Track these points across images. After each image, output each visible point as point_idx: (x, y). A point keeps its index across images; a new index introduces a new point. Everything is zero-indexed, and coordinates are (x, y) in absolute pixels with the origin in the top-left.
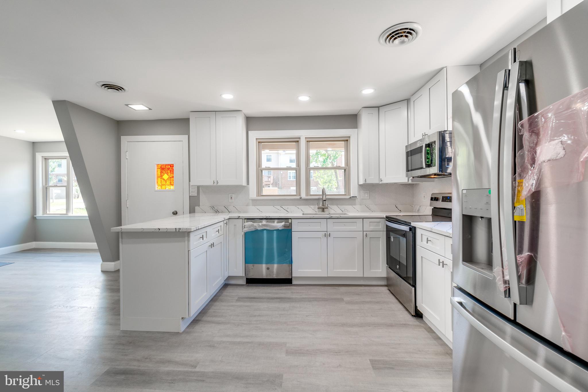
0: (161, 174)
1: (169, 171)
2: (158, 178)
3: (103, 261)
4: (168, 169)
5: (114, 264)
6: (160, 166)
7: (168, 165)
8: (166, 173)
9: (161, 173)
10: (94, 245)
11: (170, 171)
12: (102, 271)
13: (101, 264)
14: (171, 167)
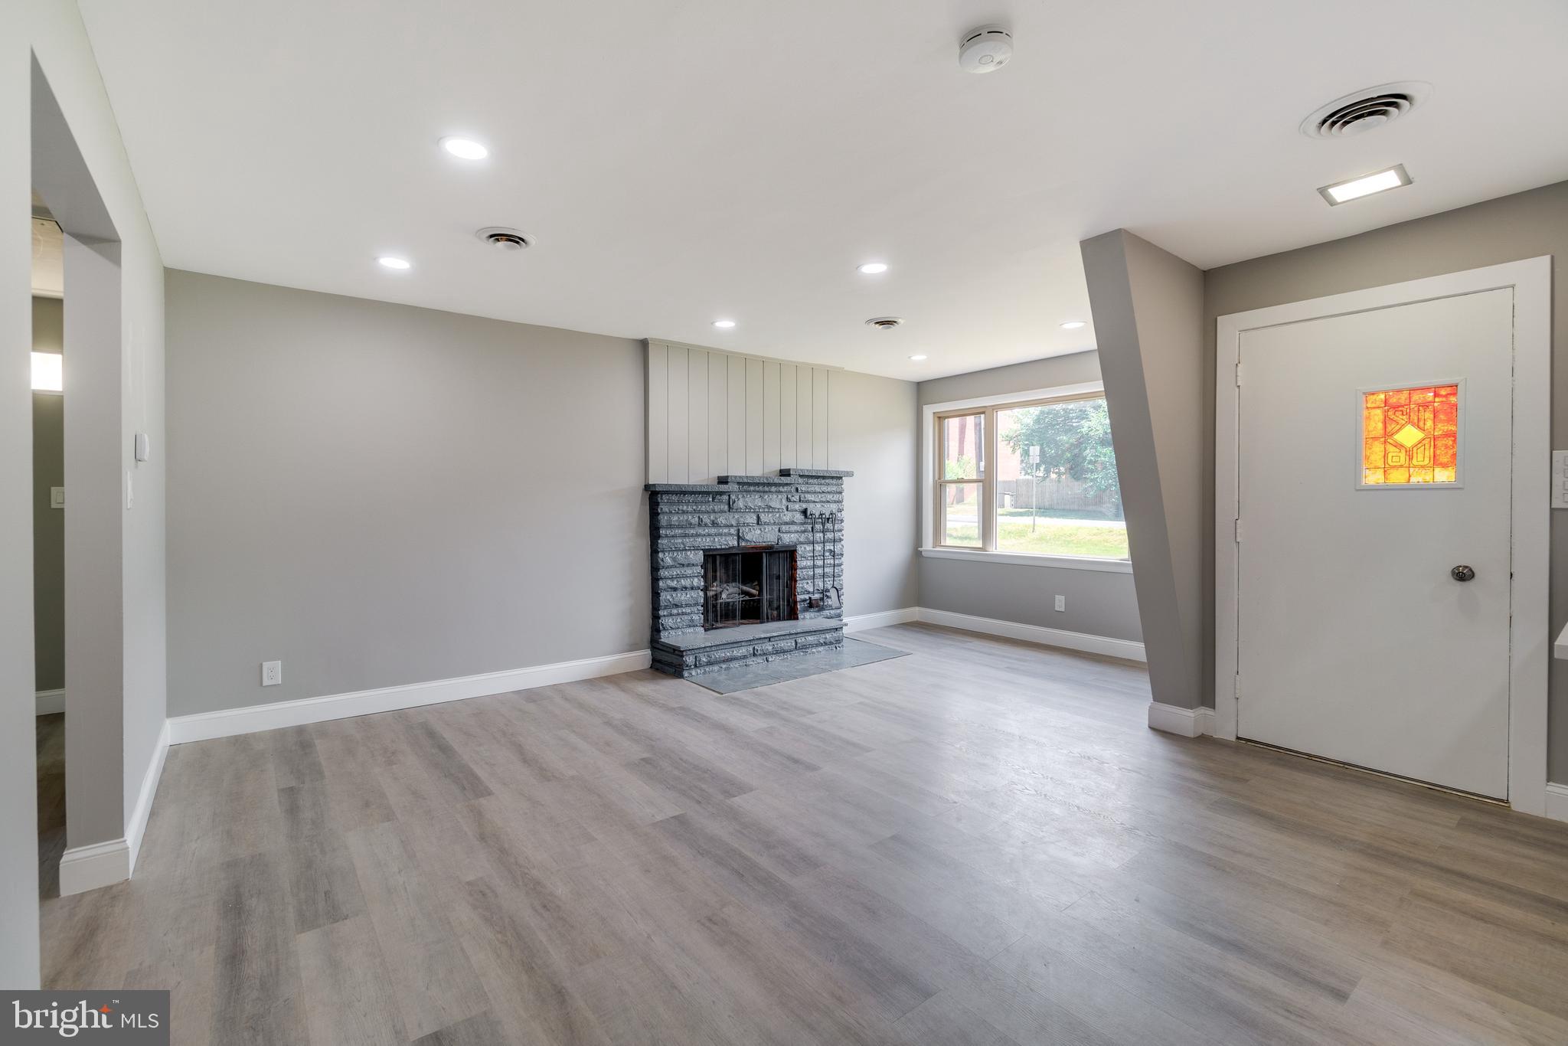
0: (1385, 427)
1: (1429, 415)
2: (1370, 441)
3: (1154, 700)
4: (1425, 405)
5: (1192, 715)
6: (1382, 396)
7: (1427, 389)
8: (1410, 421)
9: (1385, 423)
10: (1136, 649)
11: (1435, 413)
12: (1151, 728)
13: (1150, 707)
14: (1436, 395)
